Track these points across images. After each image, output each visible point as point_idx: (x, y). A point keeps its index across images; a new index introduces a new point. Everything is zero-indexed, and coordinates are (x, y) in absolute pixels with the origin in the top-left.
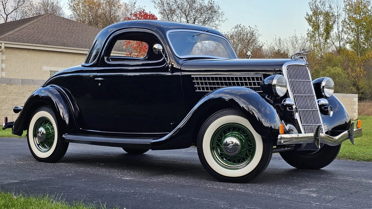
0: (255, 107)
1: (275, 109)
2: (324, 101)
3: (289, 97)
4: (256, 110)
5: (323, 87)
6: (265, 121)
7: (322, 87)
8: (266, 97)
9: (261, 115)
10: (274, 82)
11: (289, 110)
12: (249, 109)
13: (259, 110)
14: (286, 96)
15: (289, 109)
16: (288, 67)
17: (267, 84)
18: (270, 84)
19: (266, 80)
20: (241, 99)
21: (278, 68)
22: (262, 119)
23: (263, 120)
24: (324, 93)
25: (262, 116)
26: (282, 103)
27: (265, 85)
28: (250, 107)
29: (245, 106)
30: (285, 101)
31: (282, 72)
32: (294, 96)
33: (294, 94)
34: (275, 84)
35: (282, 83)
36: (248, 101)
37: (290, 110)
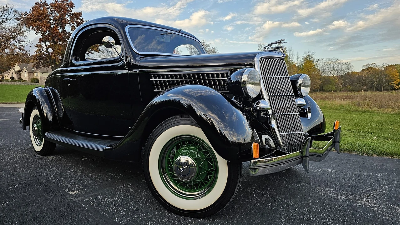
0: (216, 114)
1: (244, 114)
2: (300, 101)
3: (264, 99)
4: (217, 118)
5: (300, 85)
6: (230, 134)
7: (298, 85)
8: (233, 99)
9: (224, 124)
10: (244, 78)
11: (264, 116)
12: (207, 118)
13: (222, 118)
14: (260, 97)
15: (265, 114)
16: (262, 60)
17: (234, 81)
18: (238, 81)
19: (233, 76)
20: (198, 103)
21: (248, 61)
22: (226, 130)
23: (226, 133)
24: (301, 92)
25: (226, 127)
26: (255, 106)
27: (231, 83)
28: (209, 115)
29: (202, 113)
30: (258, 104)
31: (254, 65)
32: (269, 96)
33: (269, 94)
34: (245, 82)
35: (255, 79)
36: (206, 106)
37: (266, 116)
